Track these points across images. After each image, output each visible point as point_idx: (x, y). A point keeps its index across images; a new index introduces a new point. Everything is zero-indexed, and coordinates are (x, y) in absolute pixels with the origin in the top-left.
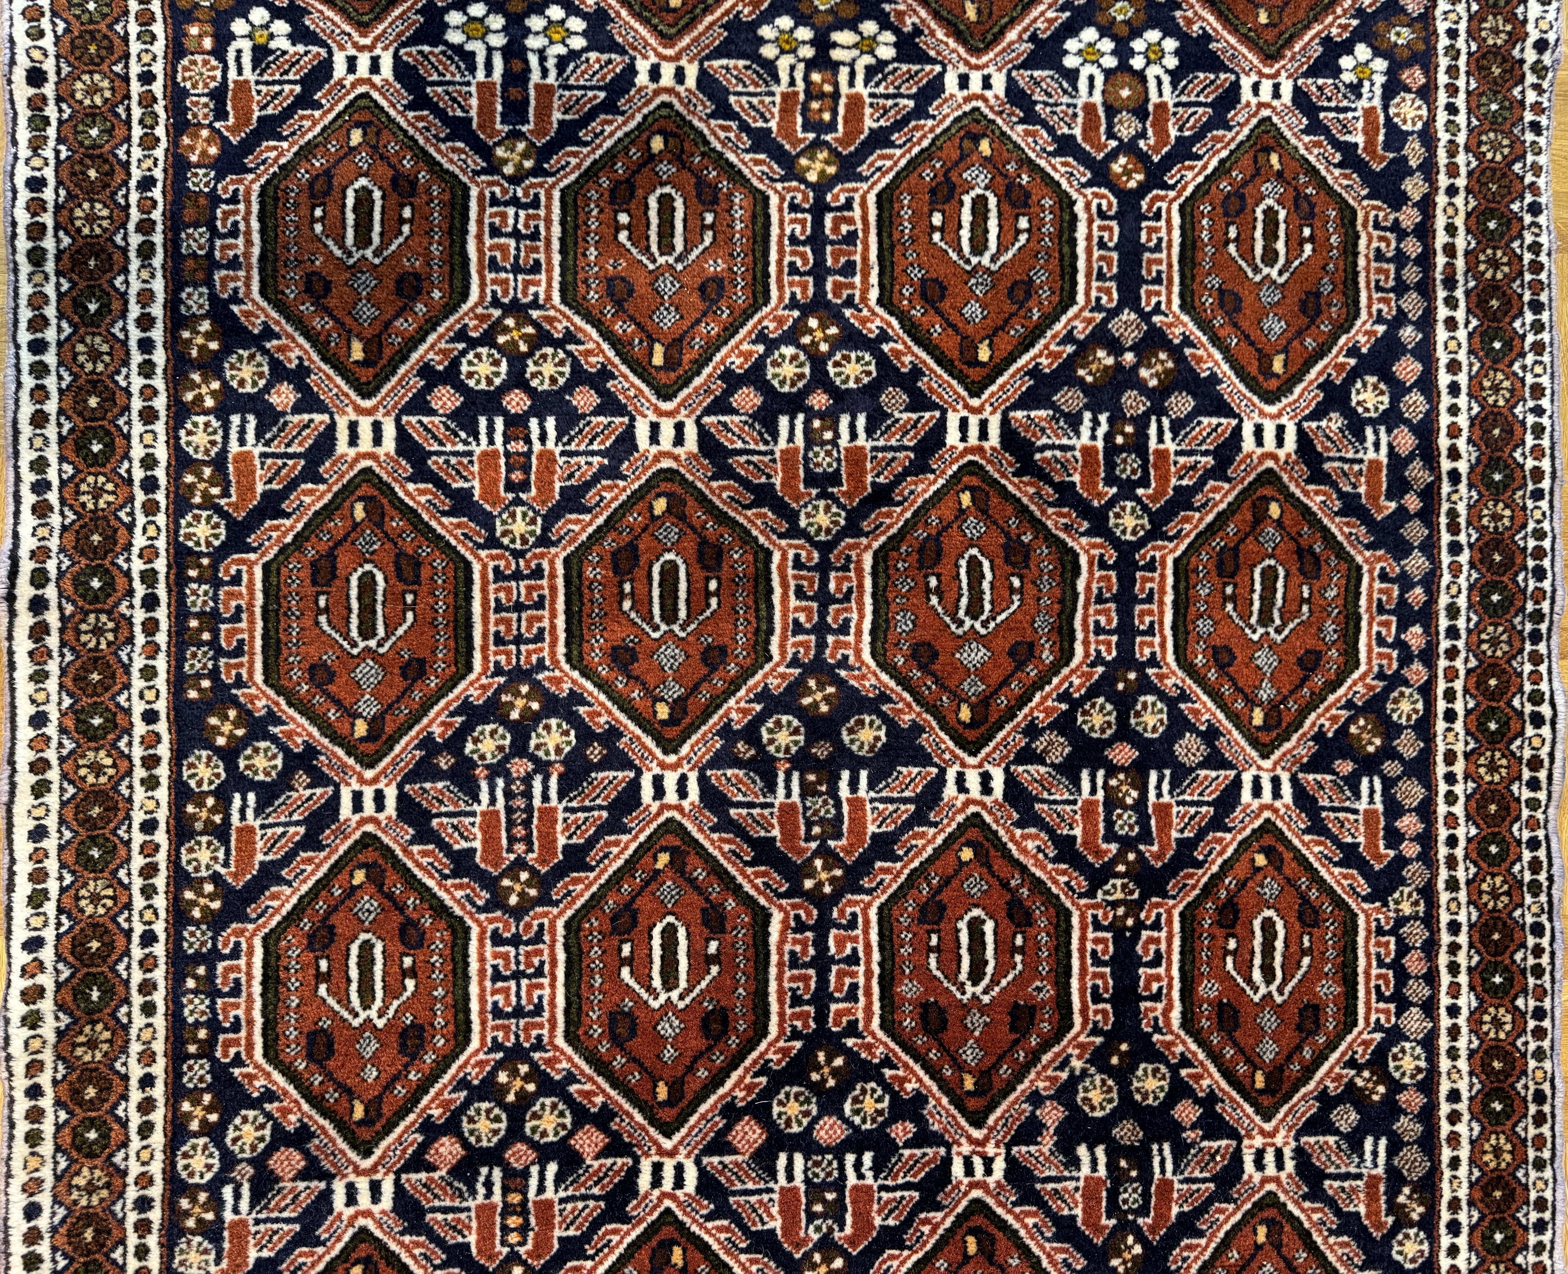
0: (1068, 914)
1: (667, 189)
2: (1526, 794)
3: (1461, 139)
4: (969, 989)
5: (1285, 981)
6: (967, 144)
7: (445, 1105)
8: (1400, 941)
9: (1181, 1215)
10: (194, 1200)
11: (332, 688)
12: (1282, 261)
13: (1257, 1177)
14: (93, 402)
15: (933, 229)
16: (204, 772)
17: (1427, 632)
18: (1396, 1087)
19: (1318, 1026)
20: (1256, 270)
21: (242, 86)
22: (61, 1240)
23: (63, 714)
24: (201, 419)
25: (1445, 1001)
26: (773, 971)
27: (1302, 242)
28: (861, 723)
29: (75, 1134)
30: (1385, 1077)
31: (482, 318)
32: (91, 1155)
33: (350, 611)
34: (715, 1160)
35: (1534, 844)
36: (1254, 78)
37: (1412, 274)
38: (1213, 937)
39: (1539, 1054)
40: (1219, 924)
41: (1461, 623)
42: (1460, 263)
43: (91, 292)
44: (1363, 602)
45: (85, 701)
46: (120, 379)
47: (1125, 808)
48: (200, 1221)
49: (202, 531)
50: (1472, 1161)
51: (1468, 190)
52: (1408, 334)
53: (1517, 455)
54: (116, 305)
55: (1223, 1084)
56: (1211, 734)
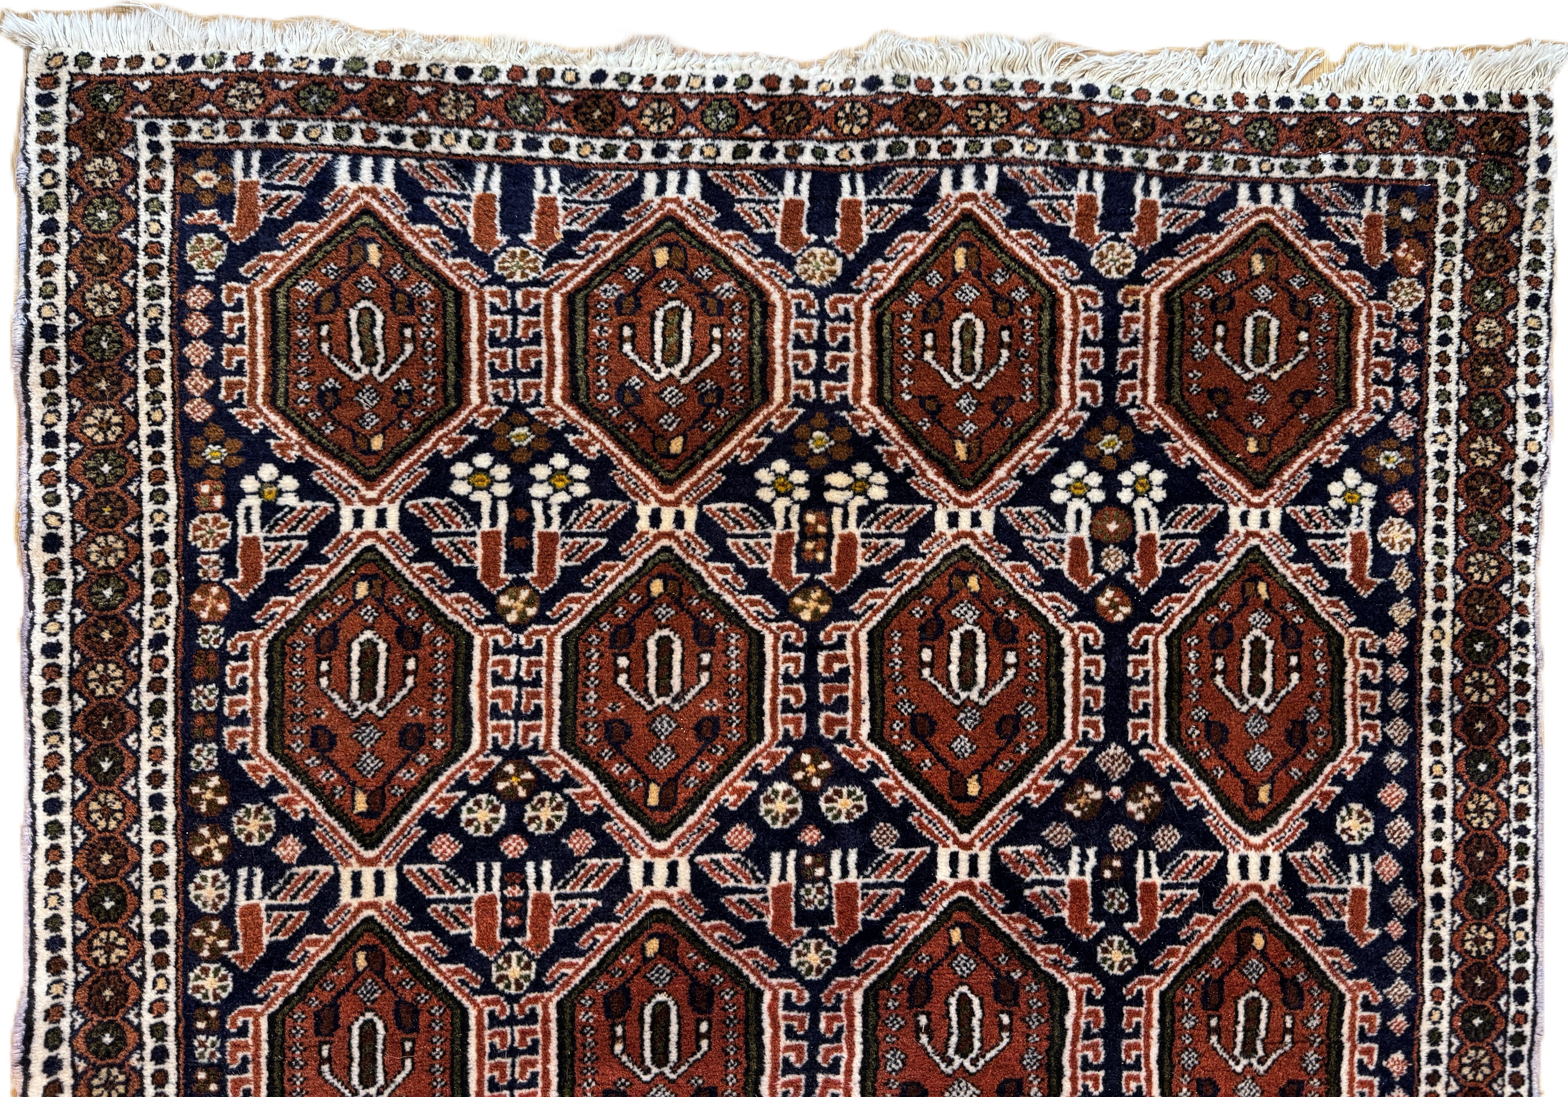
1: (666, 632)
3: (1449, 561)
6: (956, 581)
12: (1268, 690)
14: (106, 859)
15: (923, 664)
17: (1408, 1057)
20: (1243, 700)
21: (252, 542)
24: (210, 873)
27: (1290, 670)
31: (482, 766)
33: (351, 1059)
36: (1243, 507)
37: (1398, 700)
41: (1443, 1049)
42: (1446, 687)
43: (104, 752)
44: (1345, 1030)
46: (131, 835)
49: (210, 983)
51: (1455, 613)
52: (1394, 760)
53: (1501, 877)
54: (128, 764)
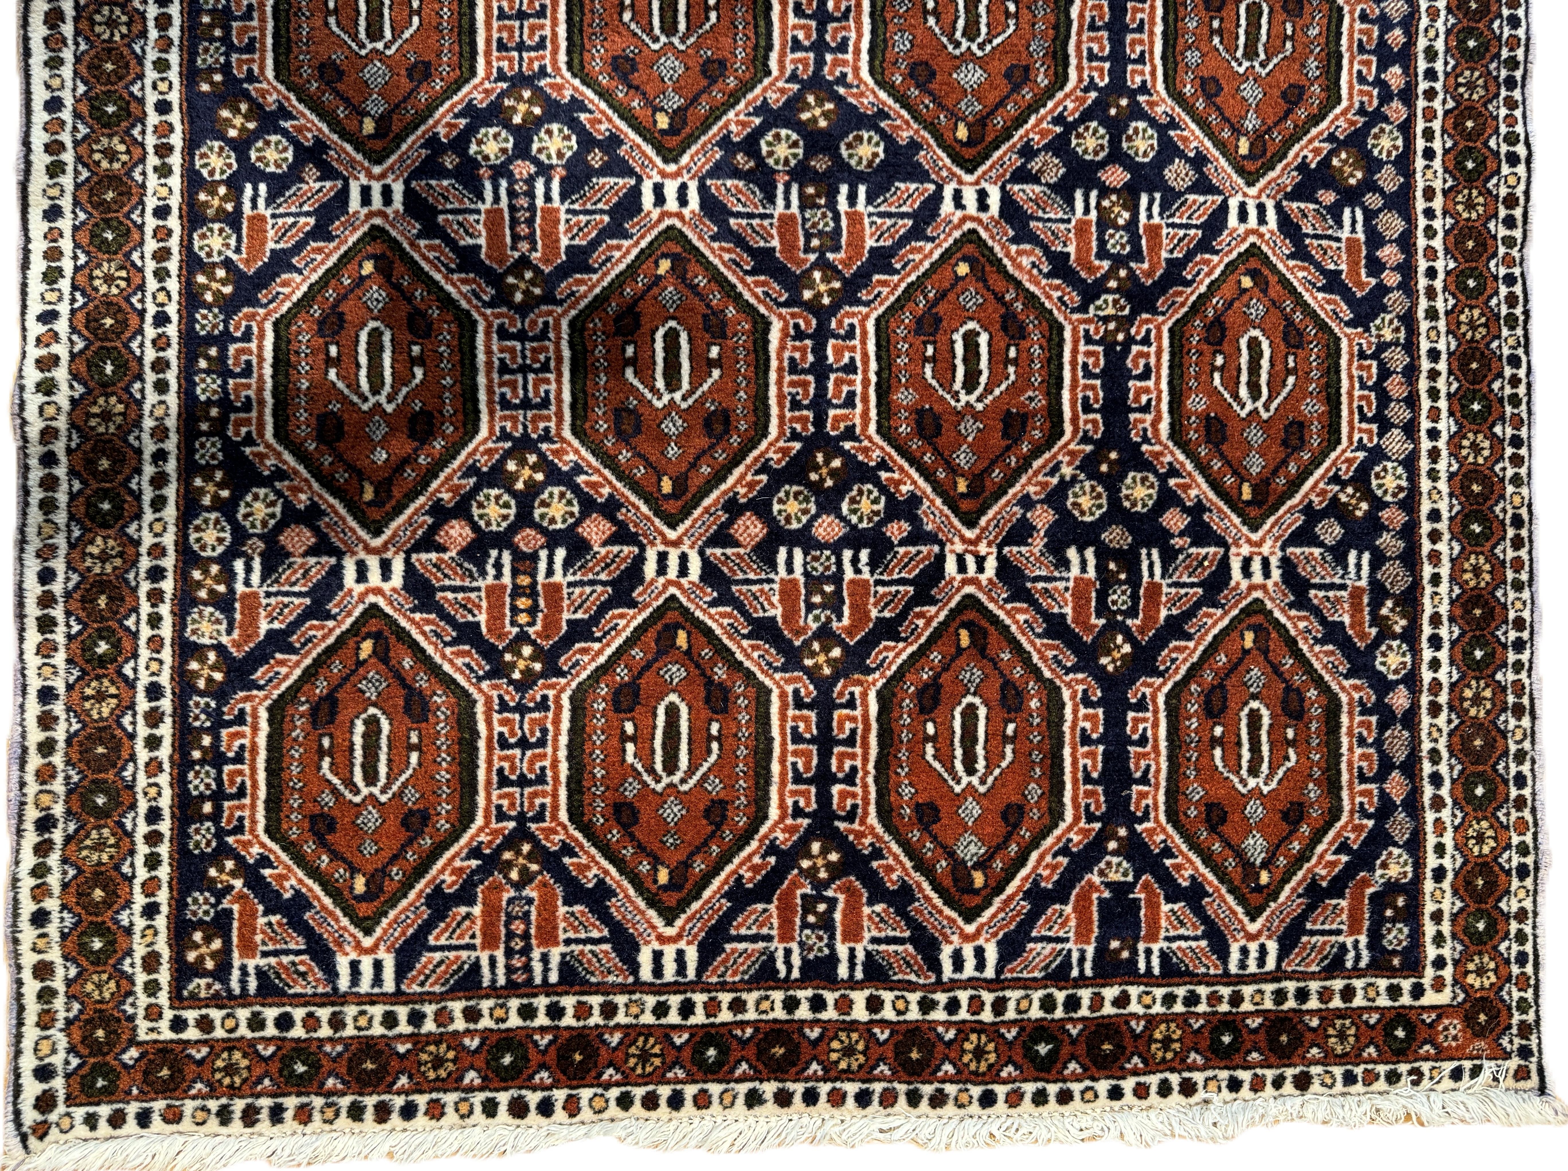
0: (1061, 328)
2: (1502, 232)
4: (964, 398)
5: (1270, 399)
7: (454, 490)
8: (1382, 365)
9: (1169, 618)
10: (206, 572)
11: (340, 86)
13: (1244, 584)
16: (216, 162)
17: (1406, 72)
18: (1378, 504)
19: (1302, 443)
22: (74, 605)
23: (77, 101)
25: (1425, 424)
26: (773, 376)
28: (859, 139)
29: (89, 504)
30: (1367, 494)
32: (105, 526)
34: (718, 551)
35: (1510, 280)
38: (1200, 353)
39: (1517, 480)
40: (1206, 340)
45: (99, 89)
47: (1117, 228)
48: (211, 592)
50: (1452, 579)
55: (1211, 495)
56: (1199, 161)
